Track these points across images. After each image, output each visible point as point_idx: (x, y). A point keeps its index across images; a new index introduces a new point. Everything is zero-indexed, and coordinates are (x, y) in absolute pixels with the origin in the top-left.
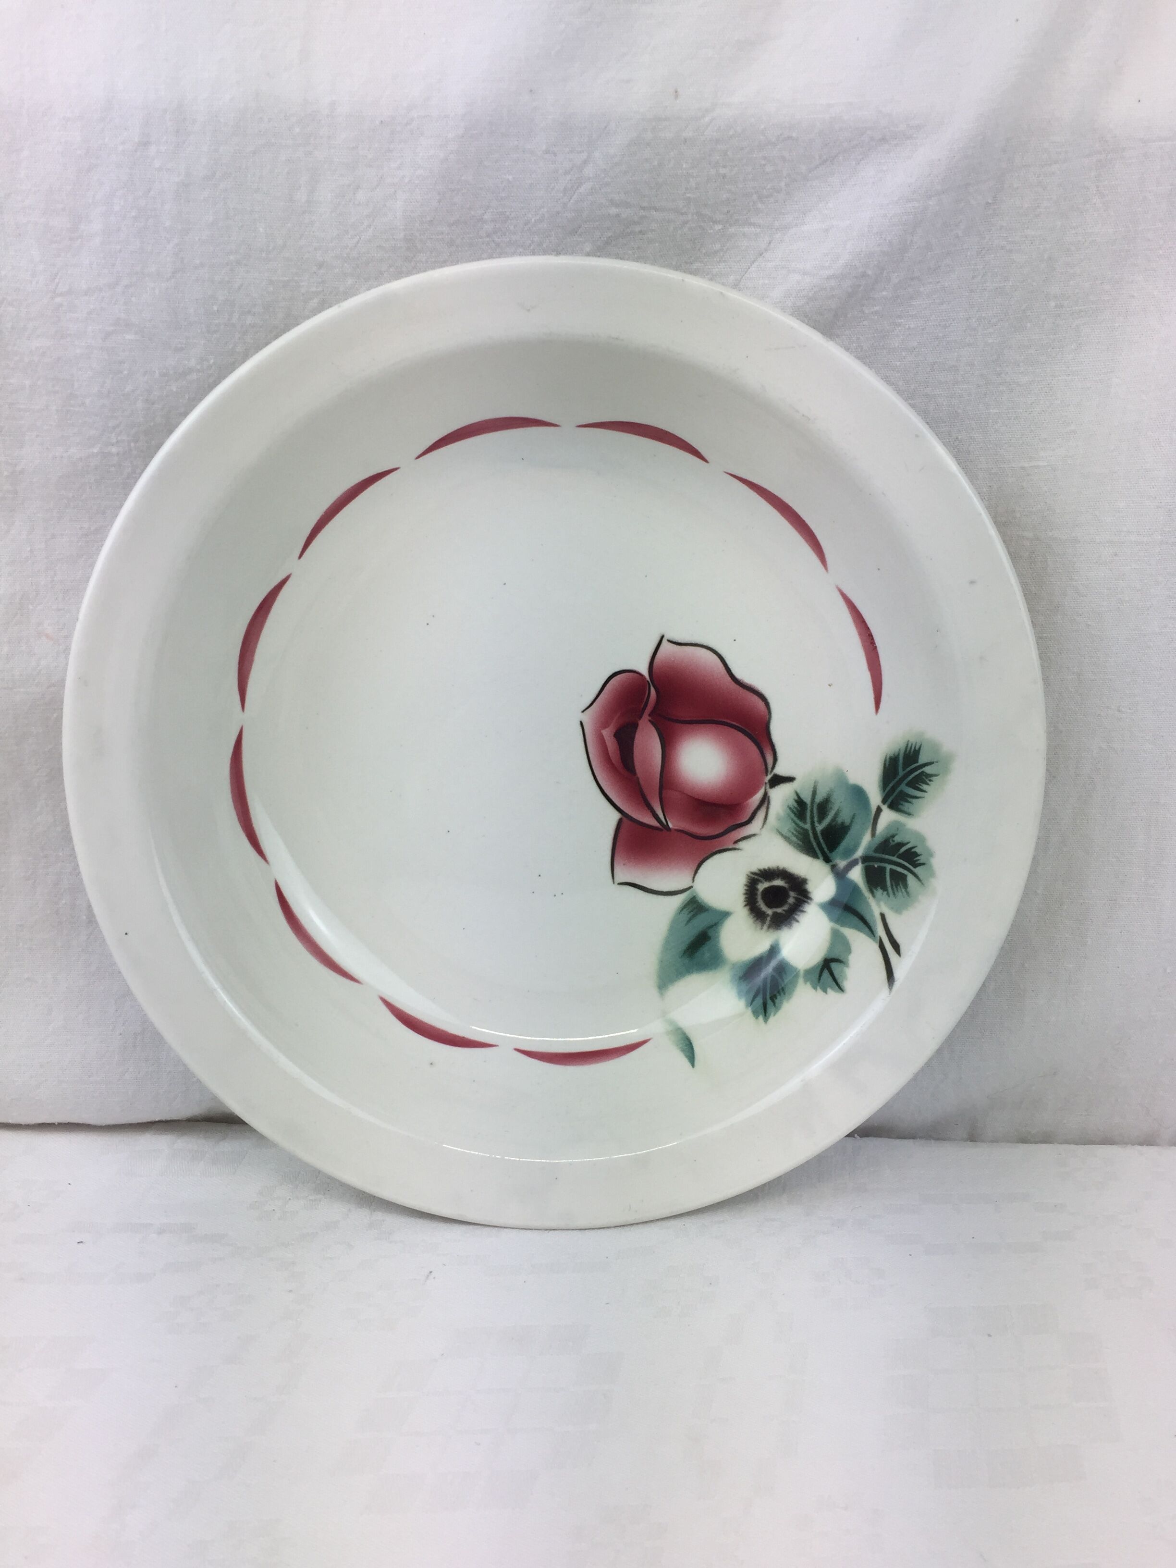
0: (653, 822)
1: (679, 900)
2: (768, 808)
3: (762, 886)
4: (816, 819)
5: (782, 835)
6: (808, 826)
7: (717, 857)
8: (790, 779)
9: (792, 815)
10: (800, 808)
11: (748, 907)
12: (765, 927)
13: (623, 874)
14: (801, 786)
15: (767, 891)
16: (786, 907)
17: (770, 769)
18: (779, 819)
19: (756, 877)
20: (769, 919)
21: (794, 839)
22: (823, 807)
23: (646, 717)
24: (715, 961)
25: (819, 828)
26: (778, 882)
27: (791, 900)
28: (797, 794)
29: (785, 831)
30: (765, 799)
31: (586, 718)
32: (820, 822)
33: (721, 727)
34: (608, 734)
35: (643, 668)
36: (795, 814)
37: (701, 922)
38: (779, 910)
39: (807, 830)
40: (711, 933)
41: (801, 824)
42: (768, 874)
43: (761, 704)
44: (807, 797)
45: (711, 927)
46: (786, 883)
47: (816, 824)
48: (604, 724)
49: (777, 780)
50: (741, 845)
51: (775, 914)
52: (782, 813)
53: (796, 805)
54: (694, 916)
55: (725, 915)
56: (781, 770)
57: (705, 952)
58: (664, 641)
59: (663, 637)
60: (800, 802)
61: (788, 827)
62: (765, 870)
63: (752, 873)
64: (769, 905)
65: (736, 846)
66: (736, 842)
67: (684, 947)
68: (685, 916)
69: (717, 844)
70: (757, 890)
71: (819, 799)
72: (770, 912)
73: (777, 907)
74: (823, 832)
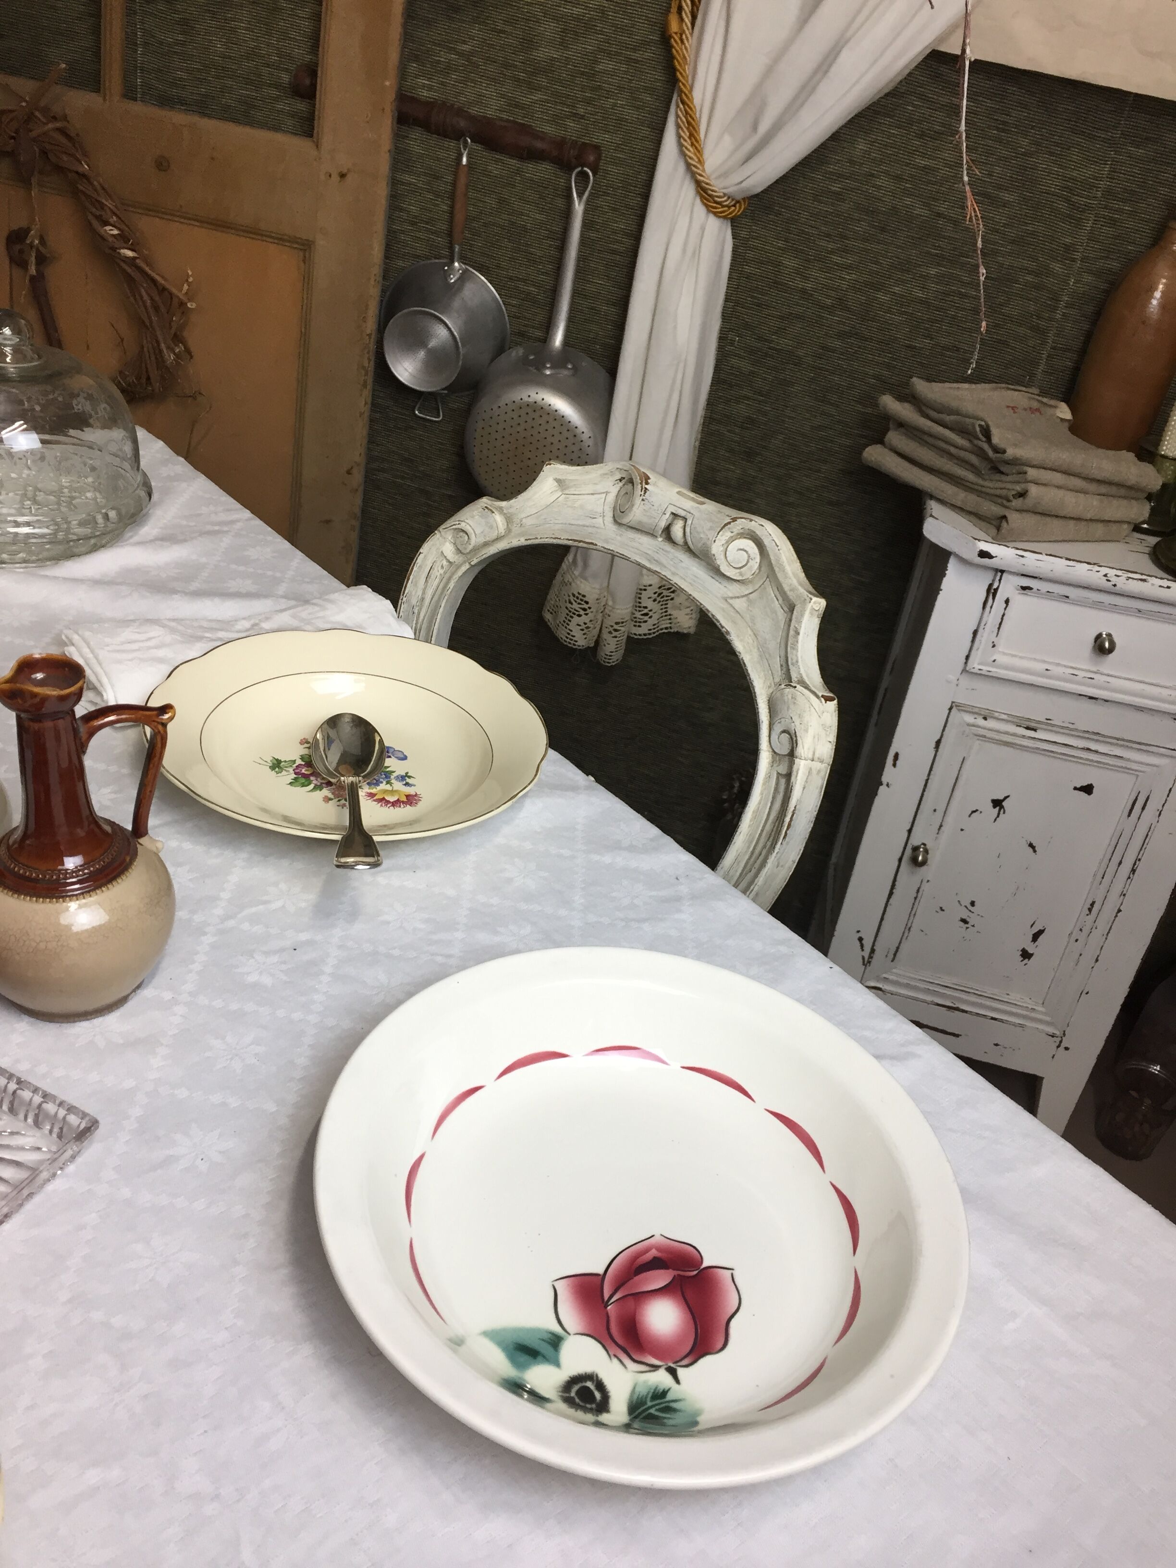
0: (606, 1296)
1: (557, 1329)
2: (650, 1371)
3: (589, 1384)
4: (657, 1407)
5: (634, 1388)
6: (649, 1404)
7: (599, 1346)
8: (677, 1381)
9: (652, 1391)
10: (660, 1395)
11: (569, 1379)
12: (560, 1394)
13: (560, 1285)
14: (675, 1391)
15: (588, 1388)
16: (581, 1404)
17: (679, 1364)
18: (645, 1382)
19: (595, 1378)
20: (567, 1395)
21: (635, 1397)
22: (668, 1409)
23: (676, 1273)
24: (521, 1366)
25: (652, 1411)
26: (598, 1395)
27: (588, 1406)
28: (669, 1389)
29: (638, 1389)
30: (655, 1368)
31: (657, 1239)
32: (657, 1410)
33: (692, 1322)
34: (654, 1253)
35: (705, 1264)
36: (654, 1393)
37: (546, 1349)
38: (577, 1400)
39: (645, 1403)
40: (540, 1358)
41: (649, 1399)
42: (600, 1386)
43: (720, 1345)
44: (670, 1396)
45: (544, 1357)
46: (600, 1401)
47: (654, 1409)
48: (659, 1249)
49: (672, 1372)
50: (615, 1361)
51: (573, 1398)
52: (650, 1383)
53: (661, 1391)
54: (549, 1343)
55: (557, 1364)
56: (681, 1372)
57: (523, 1358)
58: (730, 1271)
59: (733, 1269)
60: (664, 1393)
61: (642, 1390)
62: (603, 1383)
63: (597, 1375)
64: (577, 1393)
65: (613, 1357)
66: (615, 1356)
67: (520, 1341)
68: (546, 1336)
69: (609, 1343)
70: (586, 1382)
71: (674, 1405)
72: (573, 1394)
73: (578, 1398)
74: (651, 1414)
